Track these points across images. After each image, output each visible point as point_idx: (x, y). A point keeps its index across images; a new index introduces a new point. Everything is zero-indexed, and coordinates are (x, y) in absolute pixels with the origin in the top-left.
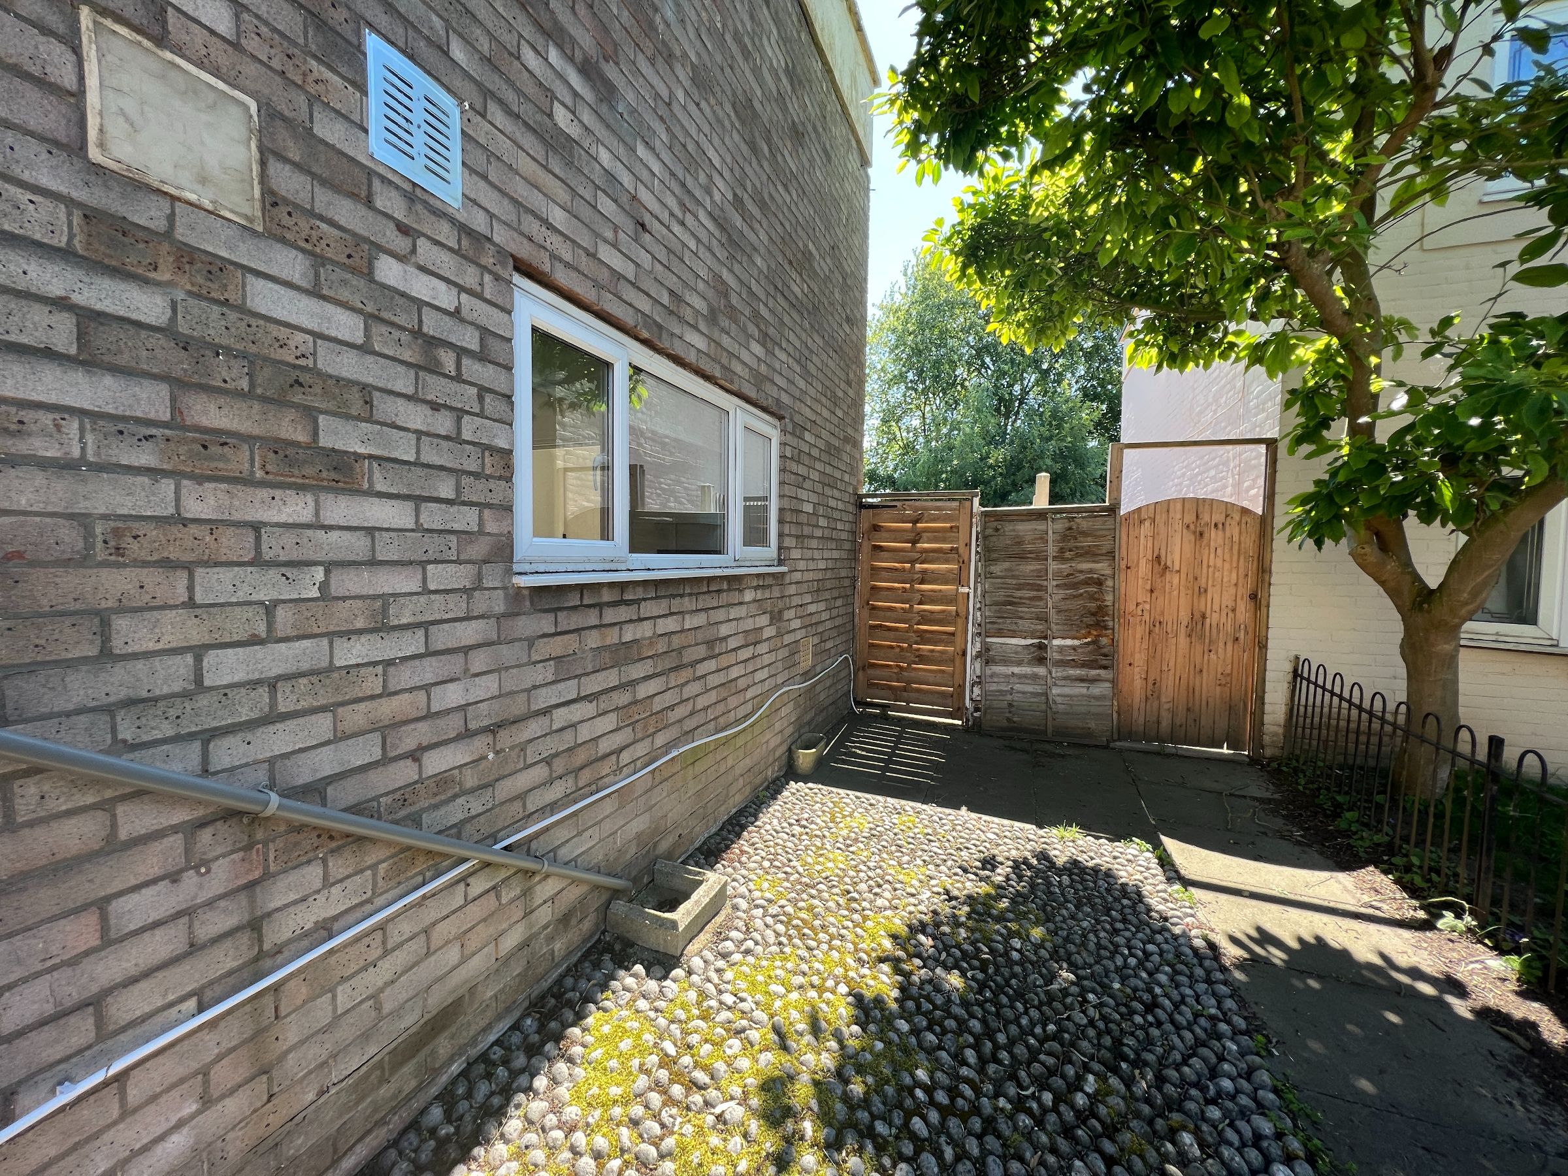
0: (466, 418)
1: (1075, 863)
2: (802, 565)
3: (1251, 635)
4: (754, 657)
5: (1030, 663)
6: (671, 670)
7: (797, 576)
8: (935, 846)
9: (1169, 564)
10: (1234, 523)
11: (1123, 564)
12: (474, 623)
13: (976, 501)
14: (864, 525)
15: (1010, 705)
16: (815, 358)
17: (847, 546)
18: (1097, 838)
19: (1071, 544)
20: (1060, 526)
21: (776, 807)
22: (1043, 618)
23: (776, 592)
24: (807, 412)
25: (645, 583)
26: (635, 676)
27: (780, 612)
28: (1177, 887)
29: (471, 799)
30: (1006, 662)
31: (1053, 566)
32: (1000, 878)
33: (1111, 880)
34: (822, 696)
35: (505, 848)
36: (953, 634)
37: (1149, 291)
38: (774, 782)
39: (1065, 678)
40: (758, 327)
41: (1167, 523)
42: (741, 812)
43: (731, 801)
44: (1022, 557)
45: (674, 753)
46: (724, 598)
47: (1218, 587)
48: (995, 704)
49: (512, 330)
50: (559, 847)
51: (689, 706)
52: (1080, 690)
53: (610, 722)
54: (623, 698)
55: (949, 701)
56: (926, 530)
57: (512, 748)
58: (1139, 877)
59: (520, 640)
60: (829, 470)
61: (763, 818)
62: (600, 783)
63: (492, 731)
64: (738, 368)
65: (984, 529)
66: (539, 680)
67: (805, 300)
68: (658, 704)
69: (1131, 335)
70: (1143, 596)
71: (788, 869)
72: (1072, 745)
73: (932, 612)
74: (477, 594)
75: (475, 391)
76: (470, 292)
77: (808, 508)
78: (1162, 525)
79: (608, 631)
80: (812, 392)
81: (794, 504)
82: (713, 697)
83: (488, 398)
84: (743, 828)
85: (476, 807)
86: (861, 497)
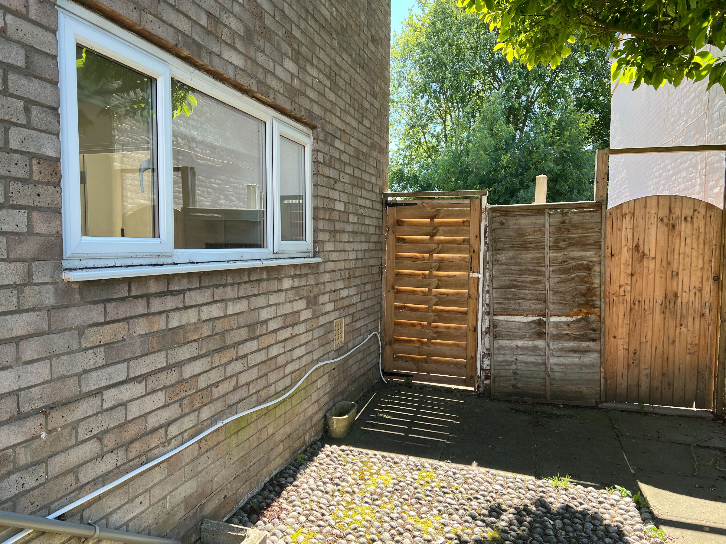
0: (13, 130)
1: (567, 508)
2: (334, 256)
3: (714, 311)
4: (292, 337)
5: (531, 338)
6: (216, 351)
7: (330, 266)
8: (449, 498)
9: (646, 251)
10: (700, 217)
11: (608, 252)
12: (25, 316)
13: (485, 199)
14: (390, 221)
15: (515, 373)
16: (343, 74)
17: (375, 239)
18: (586, 486)
19: (565, 236)
20: (556, 220)
21: (312, 467)
22: (542, 299)
23: (312, 280)
24: (337, 122)
25: (189, 275)
26: (182, 358)
27: (316, 297)
28: (651, 526)
29: (25, 475)
30: (511, 336)
31: (550, 254)
32: (504, 524)
33: (597, 522)
34: (354, 368)
35: (59, 518)
36: (466, 313)
37: (630, 17)
38: (311, 445)
39: (562, 350)
40: (290, 45)
41: (644, 217)
42: (281, 474)
43: (272, 465)
44: (524, 246)
45: (219, 425)
46: (264, 286)
47: (688, 271)
48: (503, 373)
49: (57, 48)
50: (111, 513)
51: (233, 382)
52: (574, 359)
53: (158, 399)
54: (171, 378)
55: (463, 371)
56: (441, 224)
57: (64, 427)
58: (620, 518)
59: (71, 329)
60: (357, 173)
61: (301, 478)
62: (149, 454)
63: (45, 413)
64: (273, 83)
65: (491, 222)
66: (90, 364)
67: (334, 22)
68: (203, 382)
69: (615, 55)
70: (624, 279)
71: (321, 523)
72: (566, 406)
73: (448, 295)
74: (27, 289)
75: (21, 103)
76: (16, 13)
77: (340, 206)
78: (640, 220)
79: (156, 318)
80: (342, 104)
81: (326, 203)
82: (254, 373)
83: (35, 111)
84: (283, 487)
85: (30, 482)
86: (386, 196)
